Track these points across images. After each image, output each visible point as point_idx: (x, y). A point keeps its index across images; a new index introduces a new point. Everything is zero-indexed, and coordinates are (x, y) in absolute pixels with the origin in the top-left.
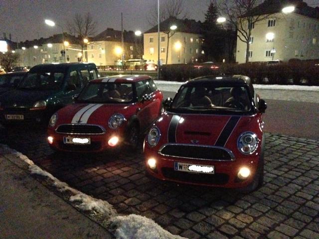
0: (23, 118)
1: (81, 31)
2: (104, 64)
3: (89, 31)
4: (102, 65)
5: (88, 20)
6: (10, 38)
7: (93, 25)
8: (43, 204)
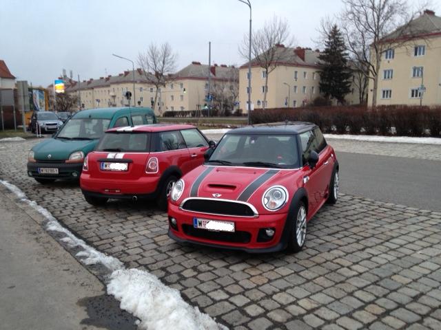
0: (57, 172)
1: (156, 66)
2: (186, 109)
3: (166, 66)
4: (184, 110)
5: (165, 53)
6: (71, 77)
7: (171, 59)
8: (49, 257)
